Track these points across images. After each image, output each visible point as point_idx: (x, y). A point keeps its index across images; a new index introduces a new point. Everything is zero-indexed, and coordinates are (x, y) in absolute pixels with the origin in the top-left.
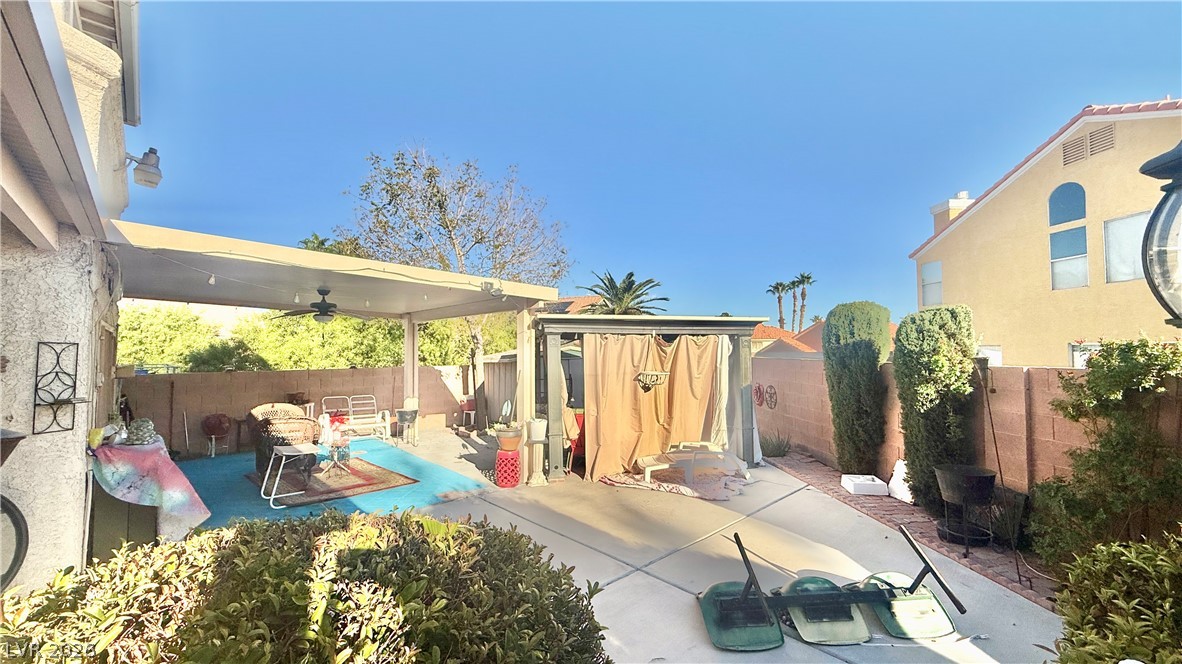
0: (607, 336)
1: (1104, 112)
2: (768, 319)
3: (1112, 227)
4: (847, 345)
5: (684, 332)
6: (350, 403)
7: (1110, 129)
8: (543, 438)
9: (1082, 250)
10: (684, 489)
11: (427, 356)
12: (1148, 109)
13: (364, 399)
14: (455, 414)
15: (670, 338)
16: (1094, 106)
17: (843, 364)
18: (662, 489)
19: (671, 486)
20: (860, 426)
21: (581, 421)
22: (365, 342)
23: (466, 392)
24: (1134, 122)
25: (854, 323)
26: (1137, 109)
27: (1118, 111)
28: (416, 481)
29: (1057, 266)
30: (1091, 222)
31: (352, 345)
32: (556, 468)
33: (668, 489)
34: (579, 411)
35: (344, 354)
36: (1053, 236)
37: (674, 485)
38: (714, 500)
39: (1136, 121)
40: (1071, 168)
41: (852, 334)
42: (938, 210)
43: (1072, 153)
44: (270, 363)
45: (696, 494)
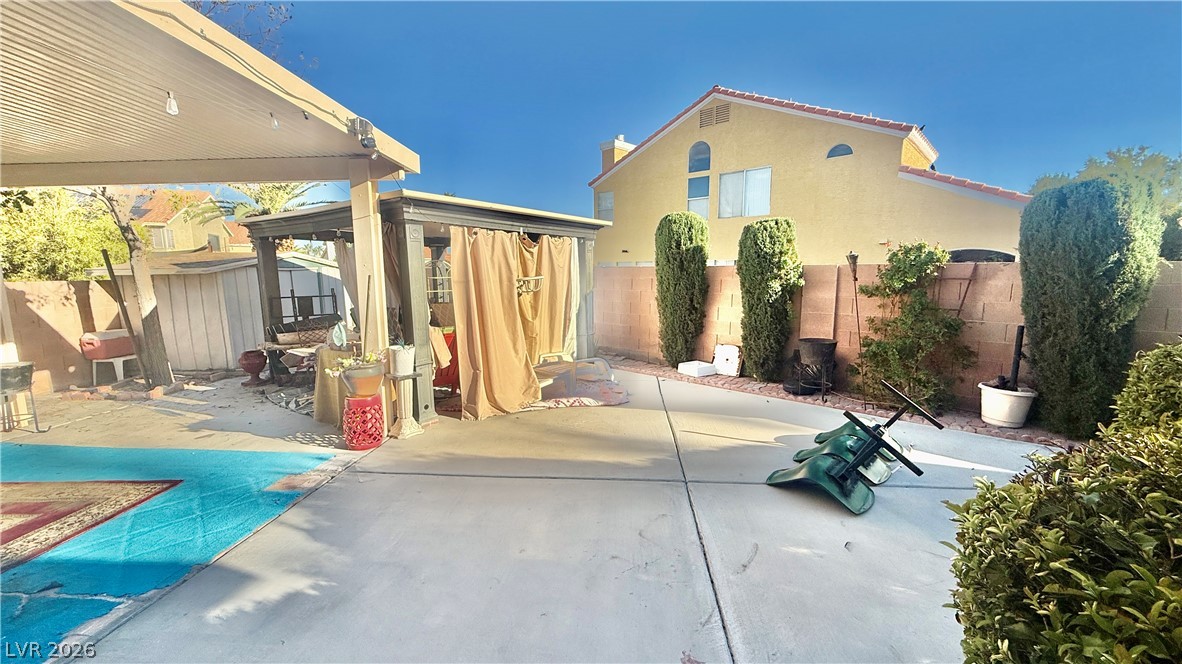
0: (475, 230)
1: (725, 93)
2: (610, 223)
3: (724, 179)
4: (687, 250)
5: (546, 232)
7: (727, 107)
8: (410, 372)
10: (586, 401)
14: (73, 369)
15: (535, 238)
16: (720, 87)
17: (682, 267)
18: (561, 405)
19: (571, 401)
20: (691, 320)
21: (451, 342)
23: (89, 328)
25: (693, 230)
26: (743, 97)
27: (734, 95)
28: (175, 483)
29: (691, 204)
30: (712, 173)
32: (426, 407)
33: (568, 404)
34: (449, 330)
36: (689, 181)
37: (575, 399)
38: (620, 404)
39: (741, 105)
40: (706, 130)
41: (691, 239)
42: (606, 147)
43: (707, 119)
45: (600, 403)
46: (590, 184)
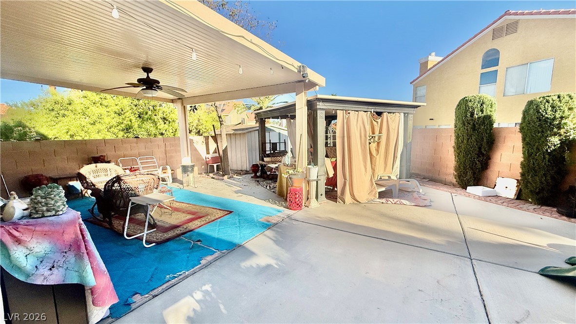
0: (349, 112)
1: (515, 14)
2: (425, 104)
3: (510, 70)
4: (479, 118)
5: (386, 110)
6: (139, 162)
7: (516, 22)
8: (315, 178)
9: (494, 80)
10: (404, 201)
11: (164, 132)
12: (536, 14)
13: (147, 159)
14: (203, 167)
15: (379, 114)
16: (510, 11)
17: (474, 128)
18: (389, 202)
19: (396, 200)
20: (478, 161)
21: (334, 165)
22: (125, 122)
23: (208, 153)
24: (528, 20)
25: (484, 105)
26: (531, 14)
27: (523, 14)
28: (231, 212)
29: (482, 88)
30: (500, 68)
31: (115, 124)
32: (322, 195)
33: (393, 202)
34: (334, 160)
35: (111, 130)
36: (482, 74)
37: (397, 200)
39: (529, 19)
40: (496, 41)
42: (423, 61)
43: (497, 34)
44: (50, 137)
45: (413, 204)
46: (411, 83)
